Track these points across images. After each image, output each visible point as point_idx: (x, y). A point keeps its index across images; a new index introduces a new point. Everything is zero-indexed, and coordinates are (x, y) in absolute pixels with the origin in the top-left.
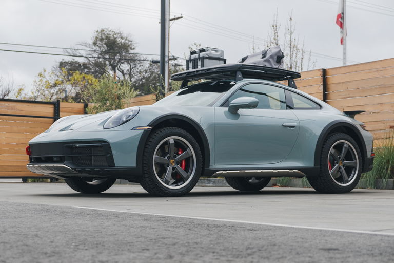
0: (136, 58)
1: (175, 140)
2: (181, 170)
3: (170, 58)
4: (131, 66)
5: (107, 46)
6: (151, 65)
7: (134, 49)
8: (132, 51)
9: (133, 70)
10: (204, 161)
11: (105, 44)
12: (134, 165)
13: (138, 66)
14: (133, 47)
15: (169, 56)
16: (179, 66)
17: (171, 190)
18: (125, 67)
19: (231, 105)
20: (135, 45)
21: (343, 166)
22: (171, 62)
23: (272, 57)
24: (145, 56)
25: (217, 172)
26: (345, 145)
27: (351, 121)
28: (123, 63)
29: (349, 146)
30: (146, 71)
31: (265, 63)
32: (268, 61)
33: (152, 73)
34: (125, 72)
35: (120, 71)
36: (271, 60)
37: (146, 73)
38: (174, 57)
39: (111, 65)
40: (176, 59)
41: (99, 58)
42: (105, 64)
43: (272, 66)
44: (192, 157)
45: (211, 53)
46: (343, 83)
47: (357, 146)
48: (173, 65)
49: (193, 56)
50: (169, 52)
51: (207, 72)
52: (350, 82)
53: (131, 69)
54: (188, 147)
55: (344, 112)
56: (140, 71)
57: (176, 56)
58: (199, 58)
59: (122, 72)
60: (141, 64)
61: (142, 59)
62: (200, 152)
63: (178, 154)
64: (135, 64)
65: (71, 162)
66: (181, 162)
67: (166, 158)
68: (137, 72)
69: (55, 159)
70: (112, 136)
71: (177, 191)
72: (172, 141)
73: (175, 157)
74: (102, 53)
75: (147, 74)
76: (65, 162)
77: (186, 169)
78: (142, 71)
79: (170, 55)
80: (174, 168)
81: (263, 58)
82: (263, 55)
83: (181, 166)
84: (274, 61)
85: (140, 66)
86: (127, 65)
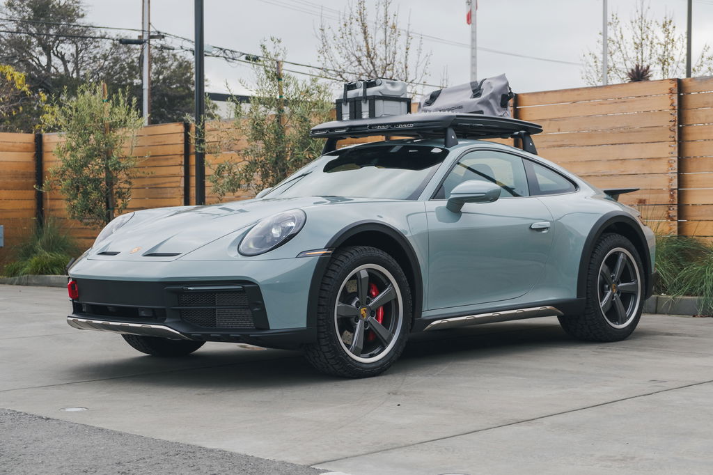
0: (87, 34)
1: (369, 270)
2: (377, 324)
3: (151, 34)
4: (77, 47)
5: (34, 10)
6: (114, 45)
7: (83, 16)
8: (79, 21)
9: (81, 55)
10: (414, 306)
11: (28, 5)
12: (303, 325)
13: (92, 47)
14: (81, 13)
15: (149, 31)
16: (169, 49)
17: (365, 366)
18: (67, 49)
19: (452, 196)
20: (85, 9)
21: (618, 293)
22: (152, 42)
23: (493, 96)
24: (103, 31)
25: (434, 323)
26: (621, 256)
27: (621, 210)
28: (62, 41)
29: (628, 257)
30: (105, 57)
31: (481, 108)
32: (486, 103)
33: (116, 60)
34: (66, 58)
35: (57, 56)
36: (491, 101)
37: (106, 60)
38: (159, 32)
39: (40, 43)
40: (163, 37)
41: (18, 31)
42: (30, 43)
43: (494, 114)
44: (396, 300)
45: (386, 89)
46: (551, 120)
47: (638, 256)
48: (156, 48)
49: (351, 94)
50: (150, 24)
51: (392, 129)
52: (564, 119)
53: (78, 53)
54: (389, 282)
55: (606, 192)
56: (95, 57)
57: (163, 31)
58: (365, 98)
59: (62, 58)
60: (97, 45)
61: (98, 34)
62: (408, 290)
63: (373, 297)
64: (86, 44)
65: (180, 320)
66: (377, 311)
67: (354, 304)
68: (90, 58)
69: (143, 314)
70: (259, 270)
71: (374, 365)
72: (364, 274)
73: (368, 301)
74: (24, 22)
75: (107, 63)
76: (167, 321)
77: (386, 323)
78: (98, 56)
79: (152, 29)
80: (366, 323)
81: (475, 96)
82: (474, 91)
83: (377, 318)
84: (497, 104)
85: (96, 47)
86: (70, 46)
